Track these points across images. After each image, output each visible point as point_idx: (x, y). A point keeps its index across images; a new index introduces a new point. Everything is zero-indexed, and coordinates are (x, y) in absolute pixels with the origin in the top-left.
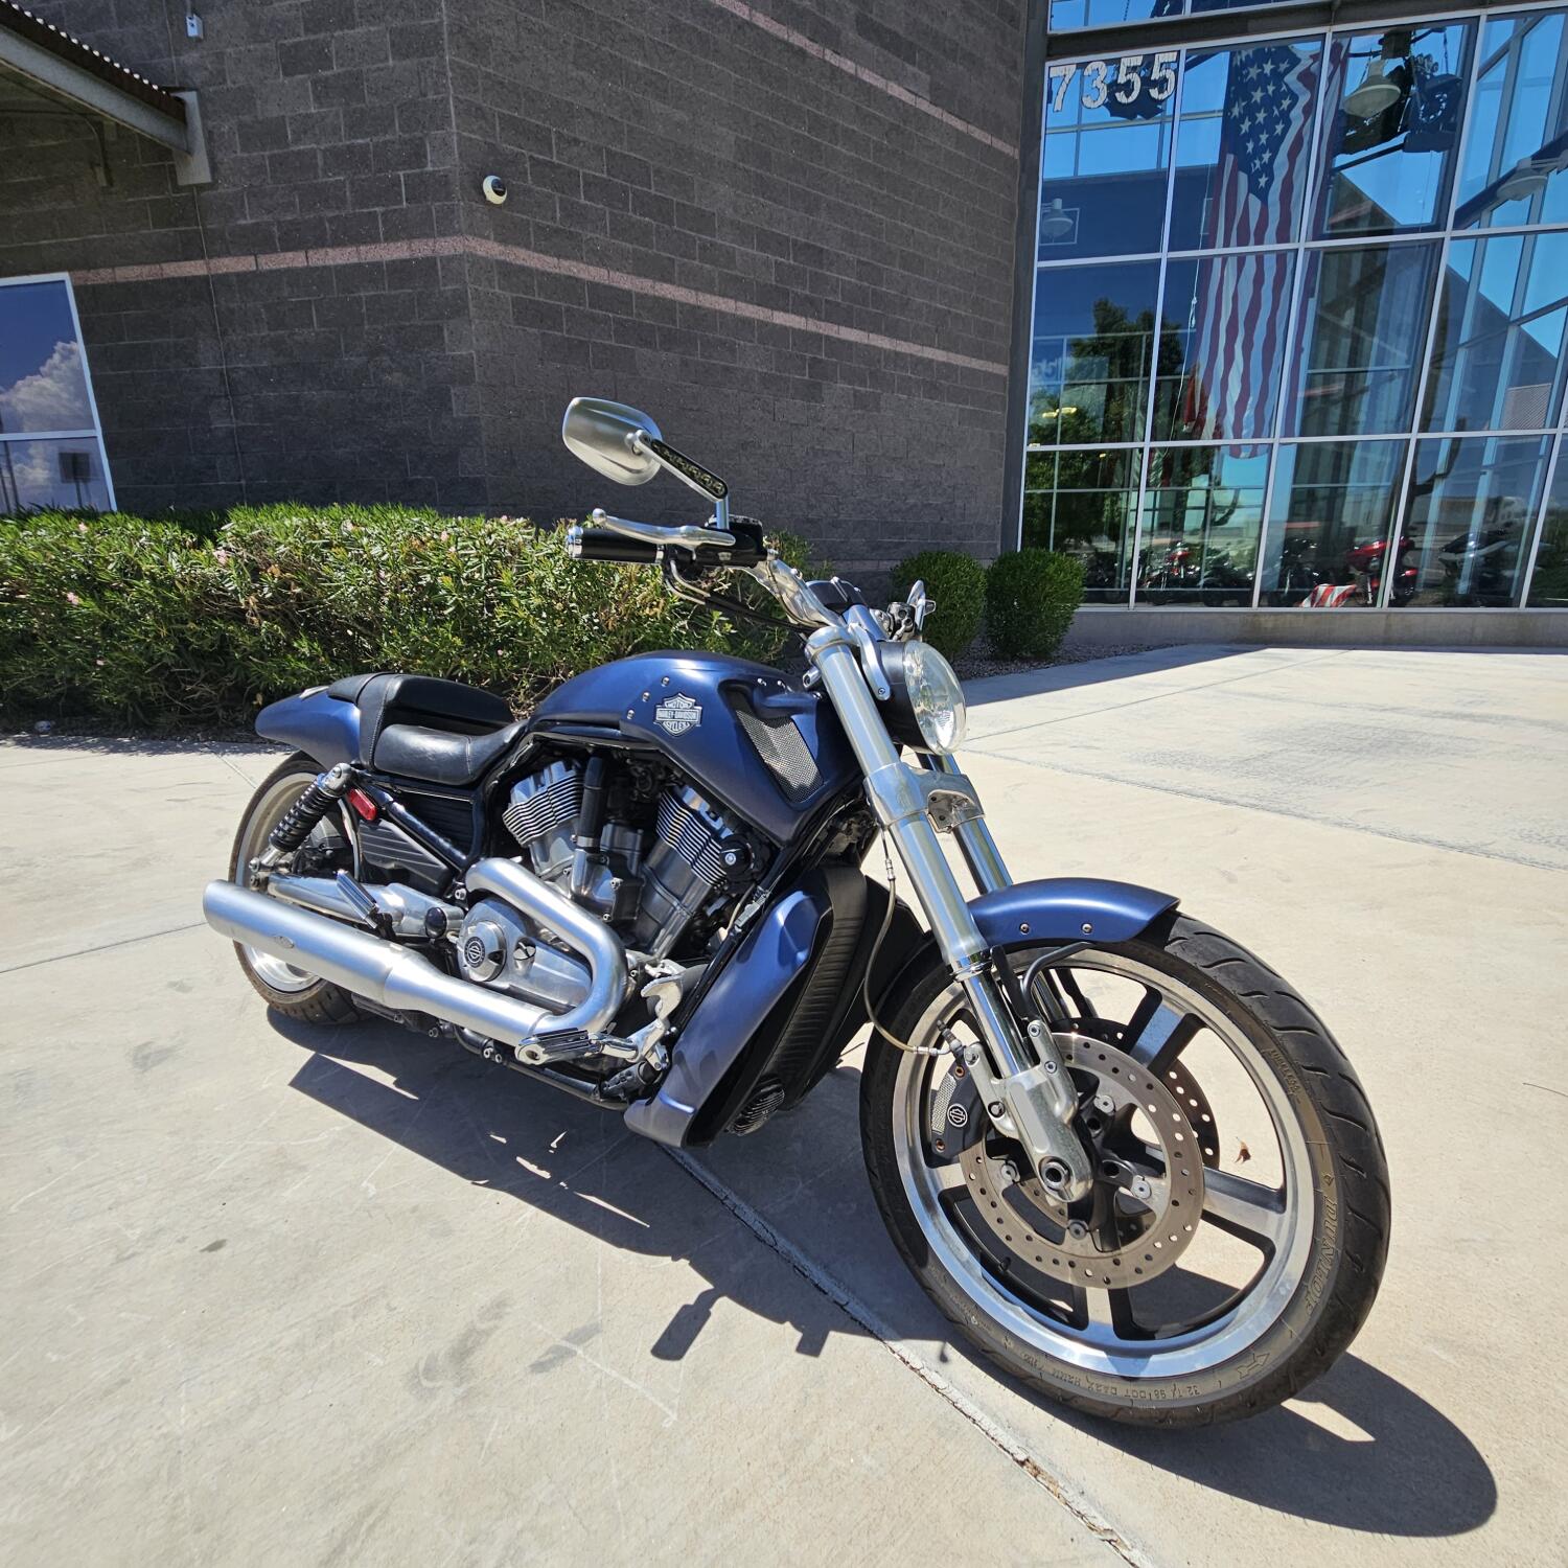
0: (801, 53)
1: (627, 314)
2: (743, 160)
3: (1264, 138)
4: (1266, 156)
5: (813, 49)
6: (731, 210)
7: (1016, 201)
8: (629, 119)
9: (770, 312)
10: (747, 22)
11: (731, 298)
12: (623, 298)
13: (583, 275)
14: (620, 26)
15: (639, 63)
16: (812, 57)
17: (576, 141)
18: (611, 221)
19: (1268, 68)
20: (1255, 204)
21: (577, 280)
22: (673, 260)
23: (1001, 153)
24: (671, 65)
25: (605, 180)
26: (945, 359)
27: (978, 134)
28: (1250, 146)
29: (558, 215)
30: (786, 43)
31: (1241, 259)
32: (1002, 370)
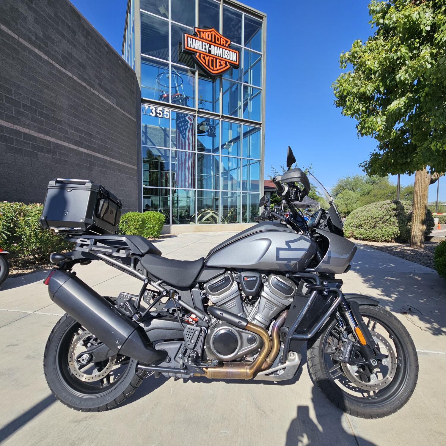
0: (85, 88)
1: (35, 143)
2: (70, 109)
3: (183, 128)
4: (184, 131)
5: (88, 87)
6: (67, 121)
7: (136, 130)
8: (38, 92)
9: (77, 147)
10: (72, 77)
11: (67, 142)
12: (35, 138)
13: (20, 130)
14: (35, 69)
15: (41, 79)
16: (88, 89)
17: (21, 95)
18: (31, 117)
19: (183, 115)
20: (183, 140)
21: (19, 131)
22: (50, 131)
23: (133, 120)
24: (50, 82)
25: (29, 106)
26: (122, 164)
27: (127, 114)
28: (181, 129)
29: (14, 112)
30: (82, 85)
31: (182, 152)
32: (136, 168)
